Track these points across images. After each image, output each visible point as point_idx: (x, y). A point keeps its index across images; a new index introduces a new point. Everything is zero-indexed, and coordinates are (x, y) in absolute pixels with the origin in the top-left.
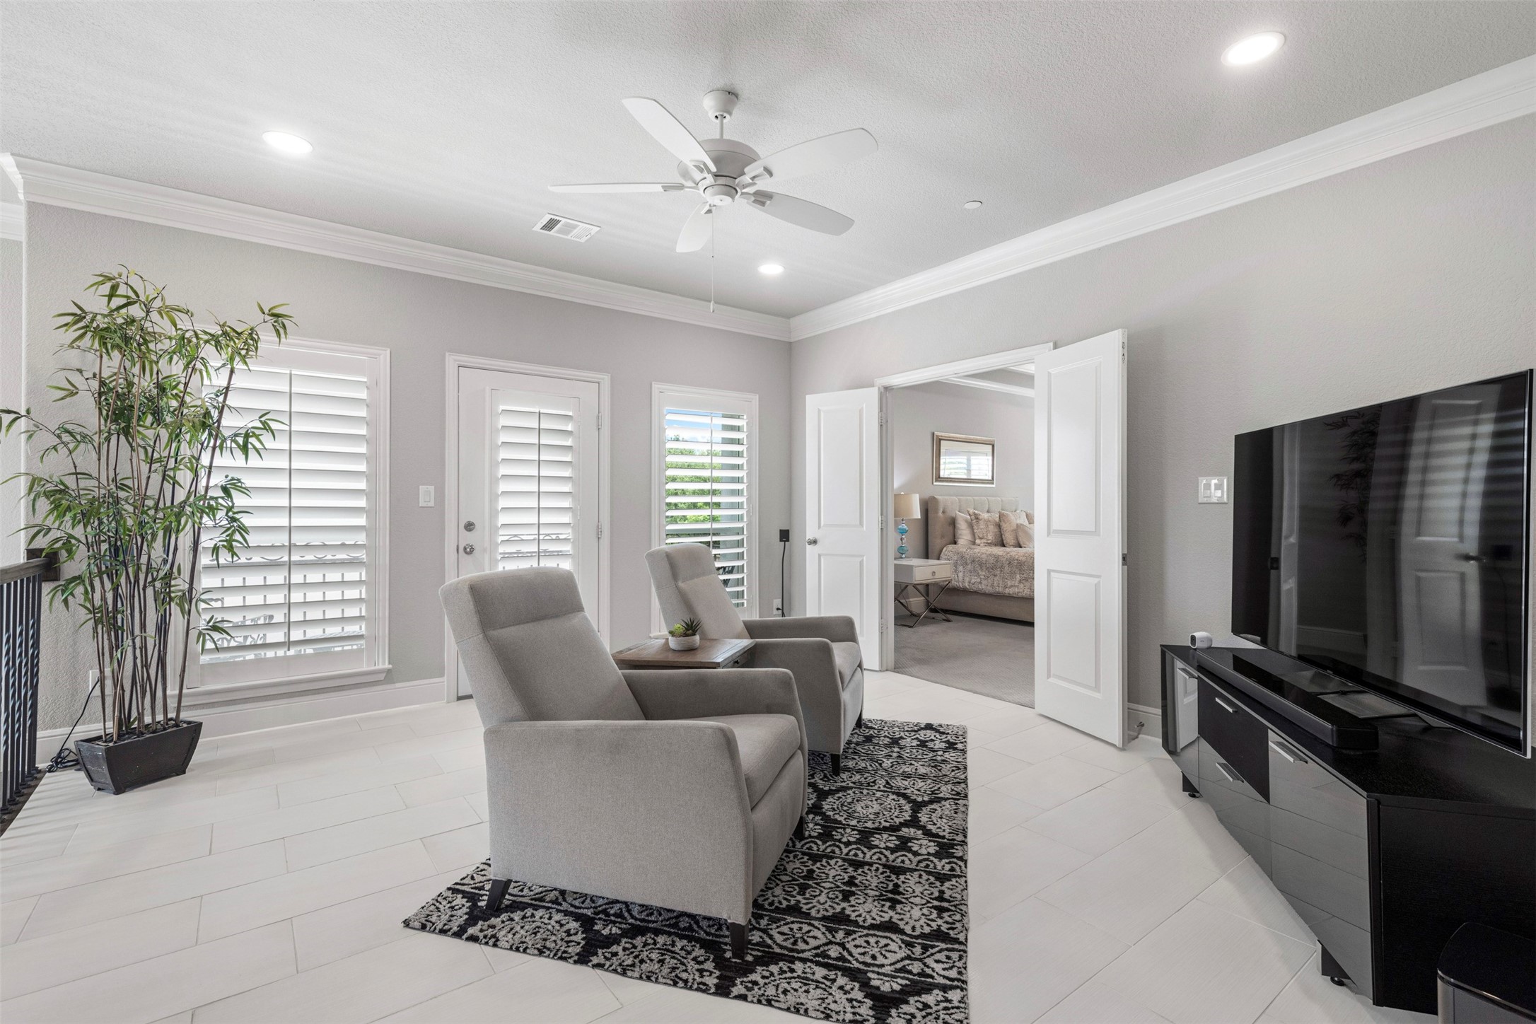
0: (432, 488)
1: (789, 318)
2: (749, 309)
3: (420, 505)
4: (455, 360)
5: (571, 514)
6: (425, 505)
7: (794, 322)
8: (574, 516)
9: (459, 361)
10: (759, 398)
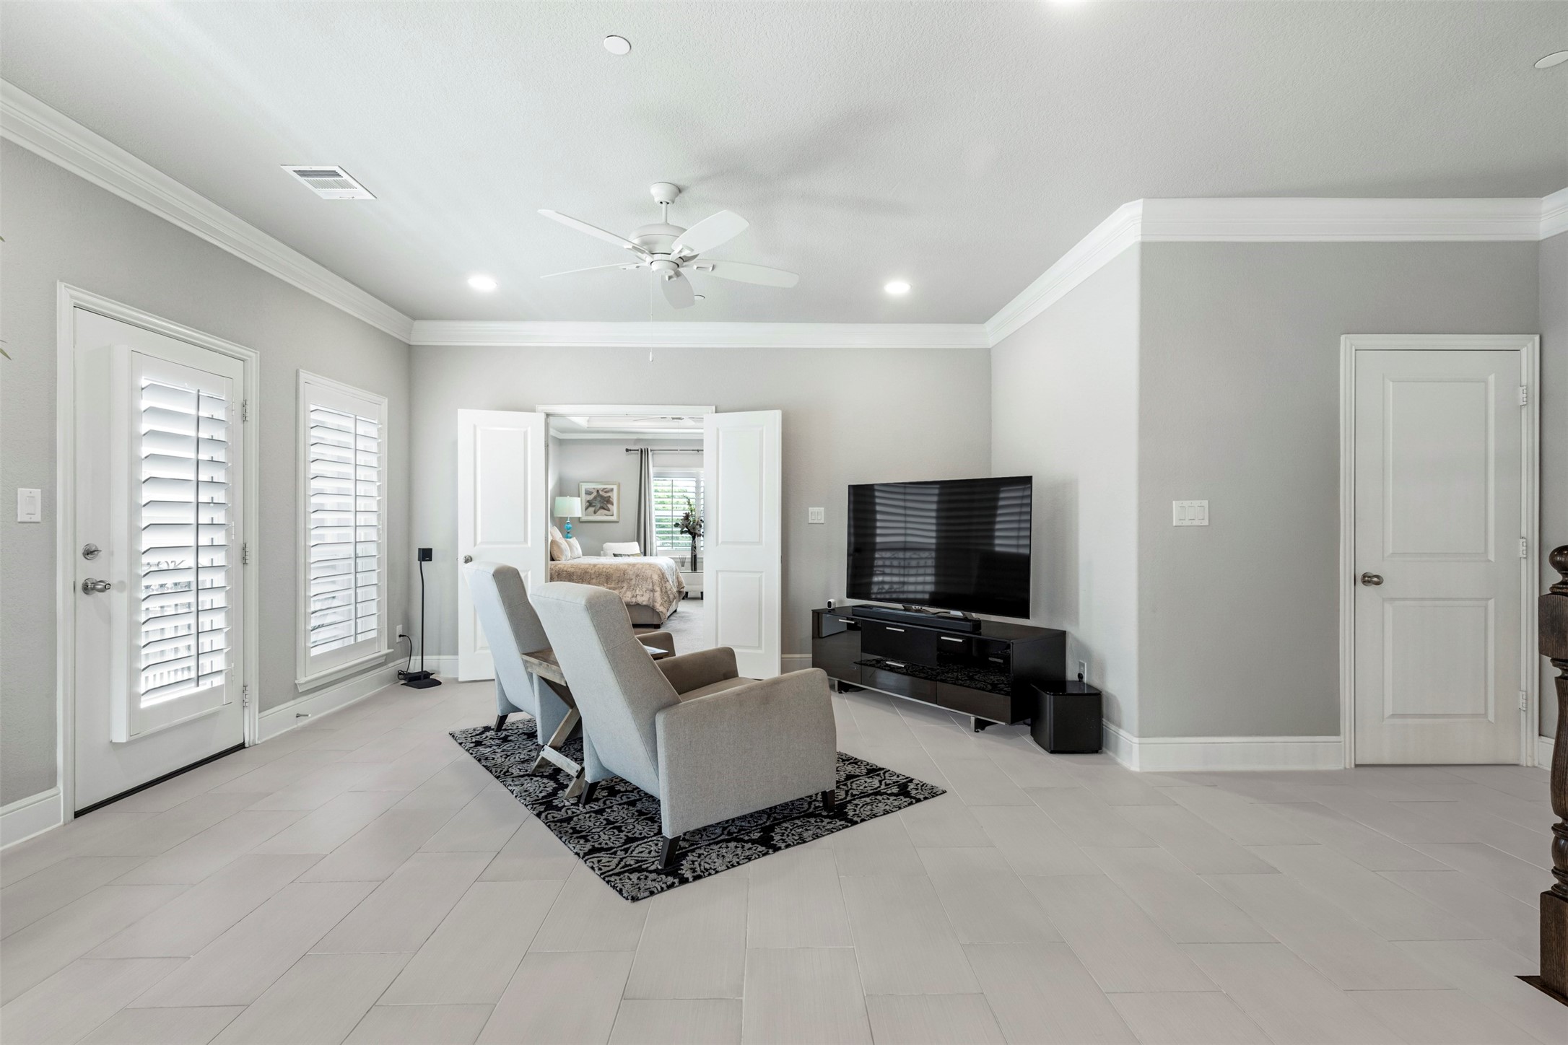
0: (37, 493)
1: (414, 318)
2: (385, 302)
3: (19, 520)
4: (72, 297)
5: (224, 532)
6: (27, 519)
7: (417, 324)
8: (228, 534)
9: (76, 298)
10: (388, 402)
